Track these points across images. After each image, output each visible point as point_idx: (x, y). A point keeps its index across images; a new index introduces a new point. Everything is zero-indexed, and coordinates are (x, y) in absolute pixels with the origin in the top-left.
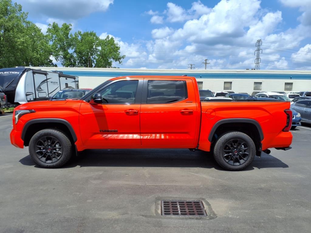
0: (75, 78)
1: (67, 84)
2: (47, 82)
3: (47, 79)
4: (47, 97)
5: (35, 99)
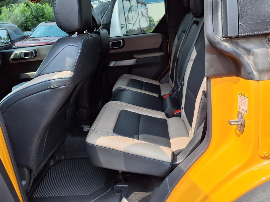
0: (145, 5)
1: (142, 12)
2: (131, 10)
3: (130, 8)
4: (133, 29)
5: (127, 32)
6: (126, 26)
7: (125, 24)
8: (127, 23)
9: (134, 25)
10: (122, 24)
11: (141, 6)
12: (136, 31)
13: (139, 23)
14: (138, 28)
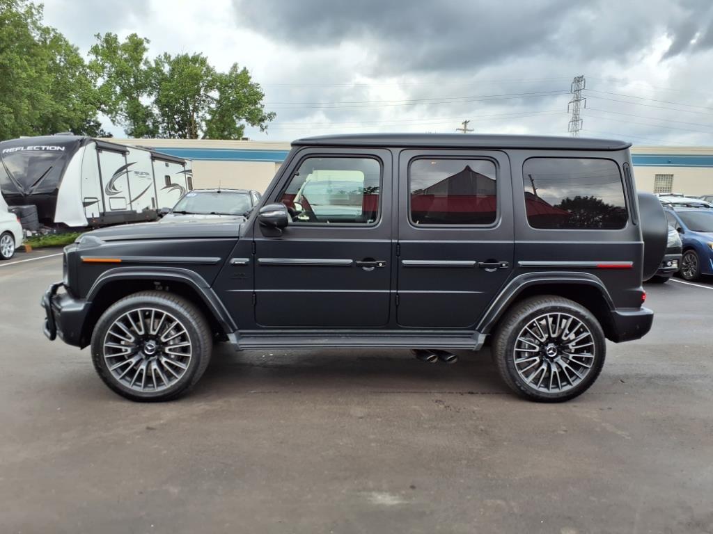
0: (183, 164)
1: (168, 178)
2: (127, 172)
3: (125, 167)
4: (129, 209)
5: (103, 215)
6: (101, 203)
7: (100, 198)
8: (106, 197)
9: (131, 202)
10: (85, 198)
11: (167, 165)
12: (140, 214)
13: (153, 199)
14: (147, 208)
